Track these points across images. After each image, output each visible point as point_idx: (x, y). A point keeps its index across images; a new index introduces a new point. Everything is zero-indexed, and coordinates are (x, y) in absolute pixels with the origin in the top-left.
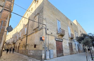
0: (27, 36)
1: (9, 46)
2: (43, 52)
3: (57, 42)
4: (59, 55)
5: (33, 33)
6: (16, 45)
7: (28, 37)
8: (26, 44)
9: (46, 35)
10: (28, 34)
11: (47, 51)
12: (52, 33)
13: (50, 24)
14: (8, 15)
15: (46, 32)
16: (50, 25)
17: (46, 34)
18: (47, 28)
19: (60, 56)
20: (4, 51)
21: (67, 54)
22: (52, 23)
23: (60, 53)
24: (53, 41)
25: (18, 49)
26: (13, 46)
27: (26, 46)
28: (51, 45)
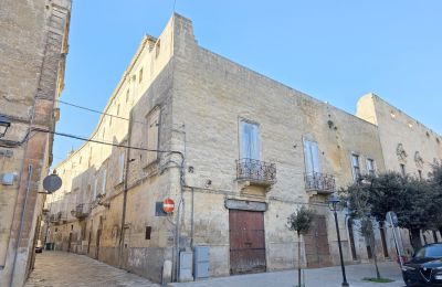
0: (126, 191)
1: (60, 228)
2: (169, 254)
3: (235, 215)
4: (243, 266)
5: (144, 180)
6: (88, 227)
7: (128, 193)
8: (123, 224)
9: (183, 191)
10: (130, 183)
11: (184, 250)
12: (210, 183)
13: (201, 146)
14: (45, 143)
15: (182, 180)
16: (204, 152)
17: (184, 186)
18: (188, 164)
19: (249, 272)
20: (39, 251)
21: (289, 265)
22: (214, 140)
23: (248, 258)
24: (215, 212)
25: (98, 244)
26: (77, 228)
27: (121, 229)
28: (204, 228)
